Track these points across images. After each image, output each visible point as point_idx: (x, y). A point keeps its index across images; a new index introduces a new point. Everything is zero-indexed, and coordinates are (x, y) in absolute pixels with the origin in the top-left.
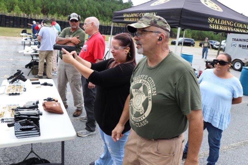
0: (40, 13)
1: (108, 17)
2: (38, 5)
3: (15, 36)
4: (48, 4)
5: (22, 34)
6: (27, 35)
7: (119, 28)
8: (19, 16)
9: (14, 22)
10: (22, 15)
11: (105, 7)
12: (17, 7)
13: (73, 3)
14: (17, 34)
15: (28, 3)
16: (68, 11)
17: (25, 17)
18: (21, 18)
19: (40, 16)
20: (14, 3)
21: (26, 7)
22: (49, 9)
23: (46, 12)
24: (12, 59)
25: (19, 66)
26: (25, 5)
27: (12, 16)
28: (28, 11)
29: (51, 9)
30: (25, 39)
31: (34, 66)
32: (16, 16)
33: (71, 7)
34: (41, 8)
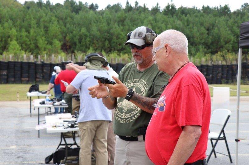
0: (60, 51)
1: (200, 47)
2: (55, 37)
3: (14, 100)
4: (74, 32)
5: (29, 94)
6: (40, 94)
7: (228, 66)
8: (19, 61)
9: (8, 73)
10: (25, 57)
11: (191, 25)
12: (14, 44)
13: (123, 25)
14: (18, 96)
15: (35, 35)
16: (114, 42)
17: (30, 61)
18: (22, 63)
19: (60, 57)
20: (9, 37)
21: (32, 42)
22: (77, 41)
23: (70, 47)
24: (14, 147)
25: (32, 160)
26: (28, 38)
27: (6, 61)
28: (35, 49)
29: (80, 42)
30: (40, 103)
31: (68, 158)
32: (13, 61)
33: (121, 35)
34: (60, 41)
